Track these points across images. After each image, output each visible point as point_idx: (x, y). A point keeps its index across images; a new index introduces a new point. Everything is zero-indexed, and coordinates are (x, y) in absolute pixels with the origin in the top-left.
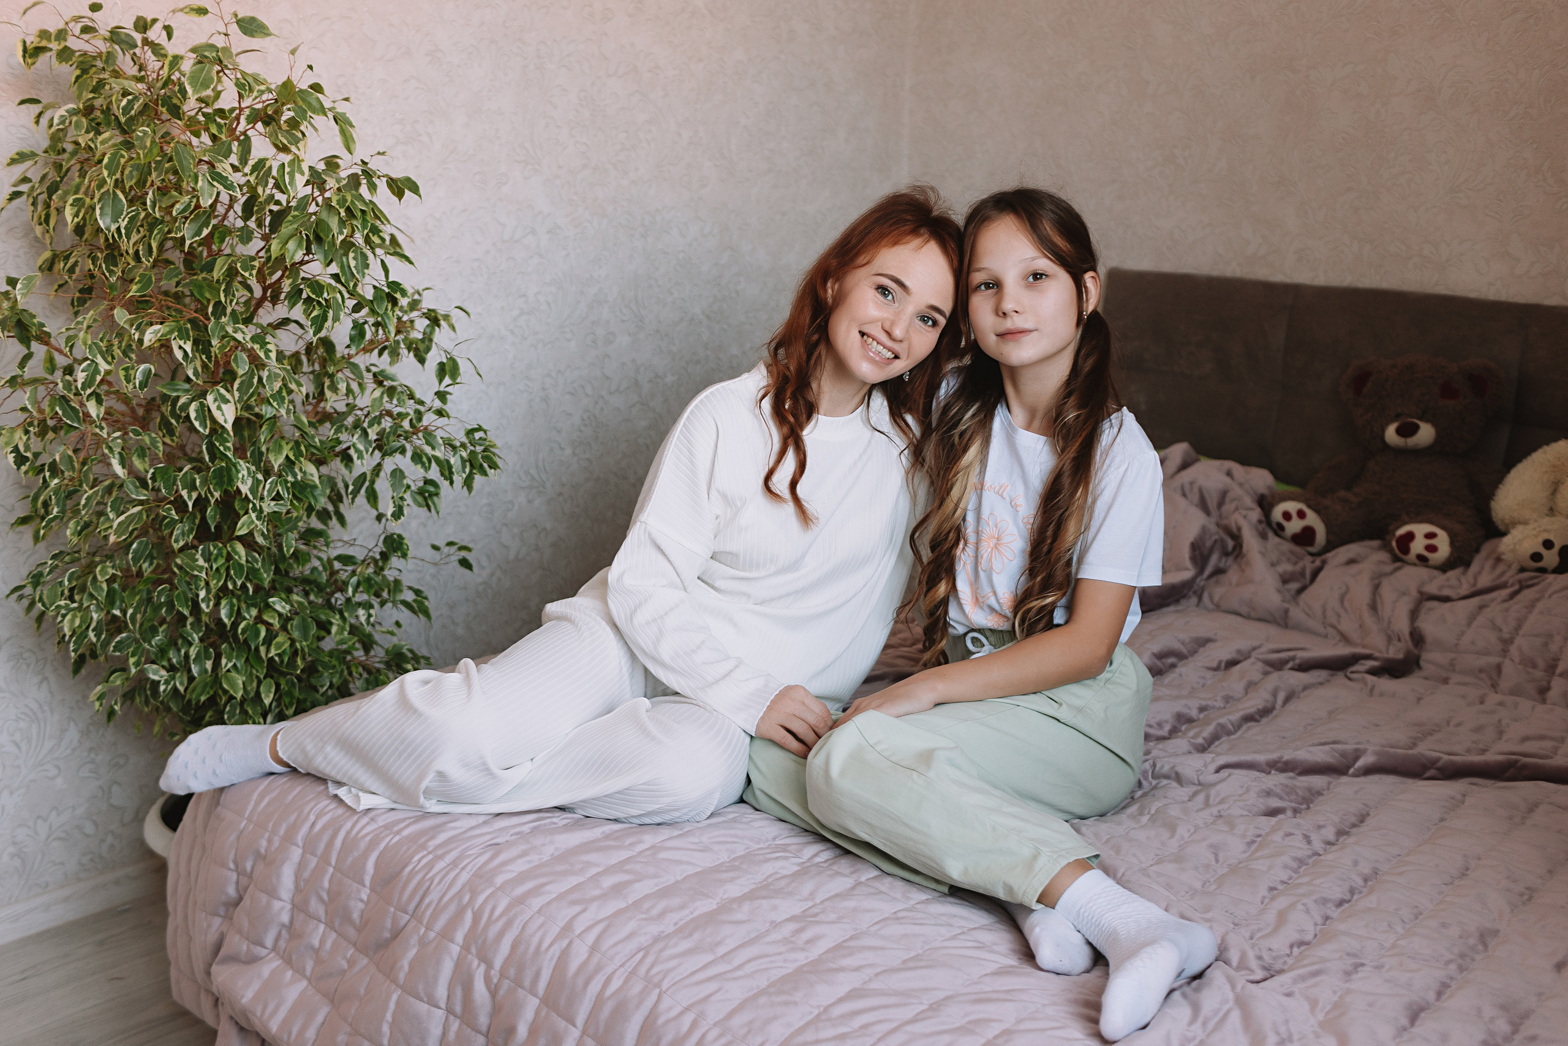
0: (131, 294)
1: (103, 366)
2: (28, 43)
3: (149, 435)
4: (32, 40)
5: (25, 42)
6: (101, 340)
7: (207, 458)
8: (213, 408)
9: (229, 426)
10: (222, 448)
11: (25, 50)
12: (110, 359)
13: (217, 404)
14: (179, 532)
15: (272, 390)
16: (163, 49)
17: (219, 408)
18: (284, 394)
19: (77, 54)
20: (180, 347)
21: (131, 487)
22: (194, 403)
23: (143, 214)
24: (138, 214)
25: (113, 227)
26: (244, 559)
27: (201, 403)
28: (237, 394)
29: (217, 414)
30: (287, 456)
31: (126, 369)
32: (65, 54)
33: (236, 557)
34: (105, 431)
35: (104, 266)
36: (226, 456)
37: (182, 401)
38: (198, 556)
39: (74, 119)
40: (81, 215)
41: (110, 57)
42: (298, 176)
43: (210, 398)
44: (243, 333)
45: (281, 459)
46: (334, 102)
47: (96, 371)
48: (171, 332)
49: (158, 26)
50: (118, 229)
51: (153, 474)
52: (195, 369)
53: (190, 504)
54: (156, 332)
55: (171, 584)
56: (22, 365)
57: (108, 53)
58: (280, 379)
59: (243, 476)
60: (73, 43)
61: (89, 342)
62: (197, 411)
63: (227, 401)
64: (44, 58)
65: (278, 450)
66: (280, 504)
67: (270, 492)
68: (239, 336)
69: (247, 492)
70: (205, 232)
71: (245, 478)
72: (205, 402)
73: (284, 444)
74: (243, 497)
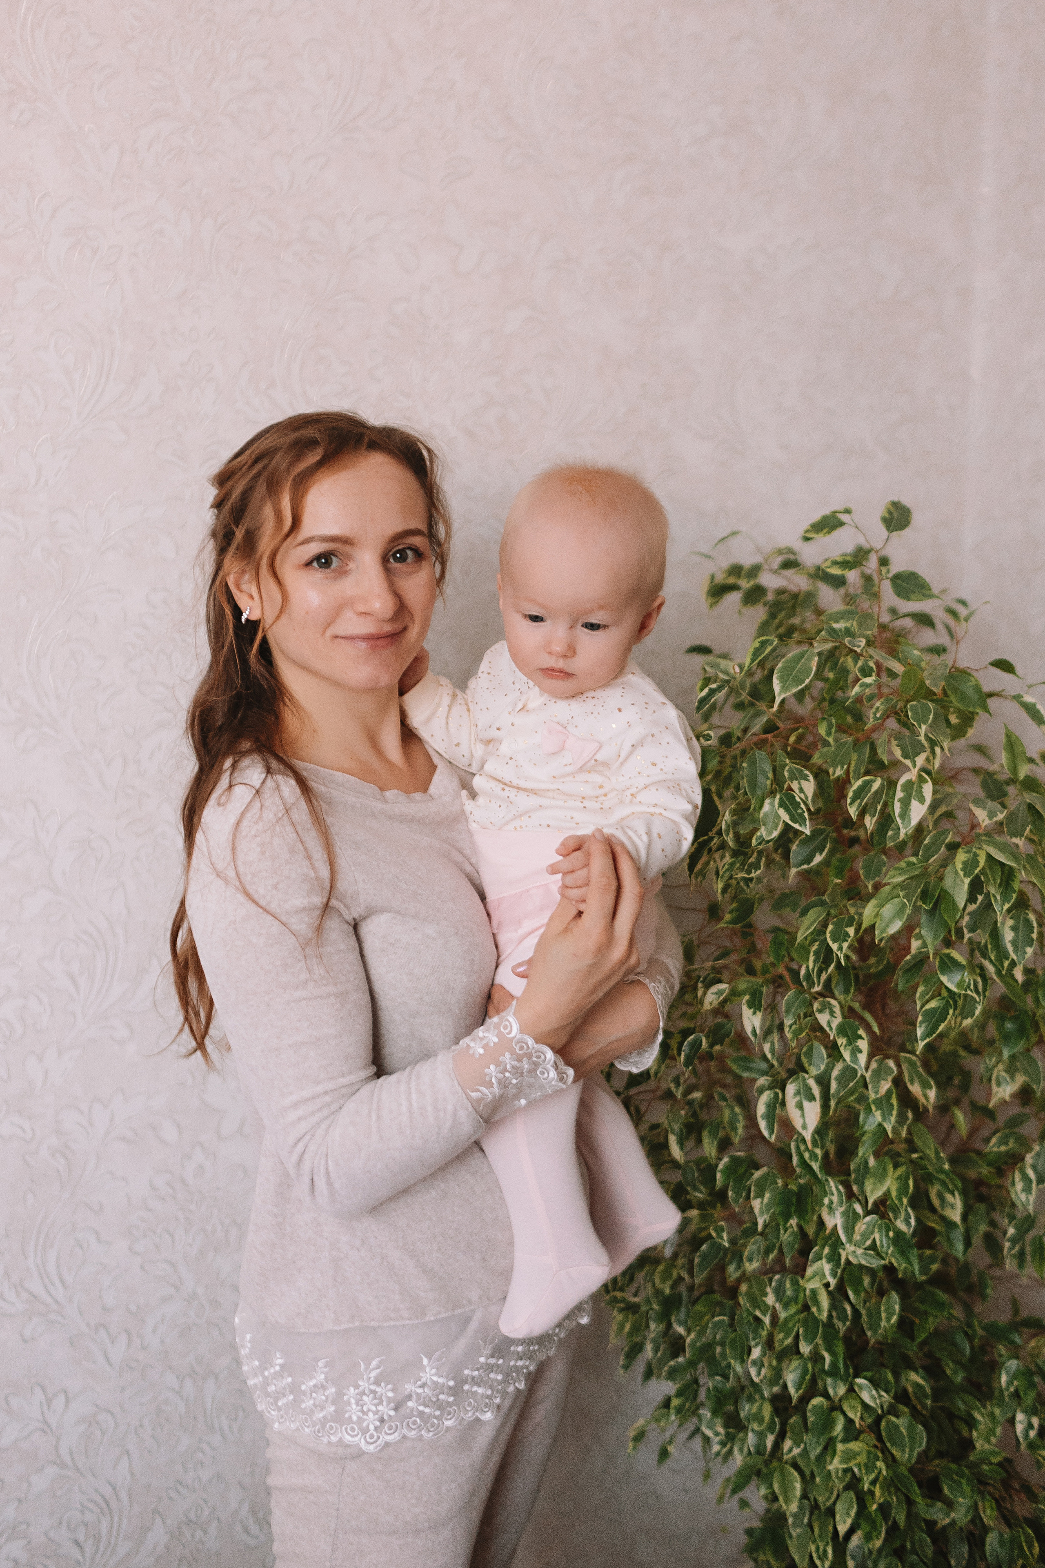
2: (717, 580)
4: (722, 576)
5: (713, 578)
8: (791, 1103)
9: (808, 1135)
11: (711, 588)
13: (798, 1098)
14: (755, 1247)
15: (877, 1092)
17: (800, 1106)
18: (894, 1100)
19: (772, 593)
20: (750, 1018)
22: (768, 1092)
26: (825, 1314)
27: (776, 1094)
28: (831, 1088)
29: (794, 1113)
30: (889, 1189)
32: (755, 595)
33: (814, 1310)
36: (810, 1169)
37: (758, 1084)
41: (810, 596)
43: (791, 1088)
44: (832, 1013)
45: (879, 1193)
48: (743, 993)
52: (773, 1046)
55: (732, 1318)
58: (890, 1078)
59: (831, 1202)
62: (768, 1105)
63: (812, 1098)
64: (733, 598)
65: (881, 1176)
66: (871, 1256)
67: (865, 1236)
68: (823, 1019)
69: (836, 1226)
70: (818, 859)
71: (834, 1206)
72: (780, 1095)
73: (890, 1168)
74: (828, 1231)
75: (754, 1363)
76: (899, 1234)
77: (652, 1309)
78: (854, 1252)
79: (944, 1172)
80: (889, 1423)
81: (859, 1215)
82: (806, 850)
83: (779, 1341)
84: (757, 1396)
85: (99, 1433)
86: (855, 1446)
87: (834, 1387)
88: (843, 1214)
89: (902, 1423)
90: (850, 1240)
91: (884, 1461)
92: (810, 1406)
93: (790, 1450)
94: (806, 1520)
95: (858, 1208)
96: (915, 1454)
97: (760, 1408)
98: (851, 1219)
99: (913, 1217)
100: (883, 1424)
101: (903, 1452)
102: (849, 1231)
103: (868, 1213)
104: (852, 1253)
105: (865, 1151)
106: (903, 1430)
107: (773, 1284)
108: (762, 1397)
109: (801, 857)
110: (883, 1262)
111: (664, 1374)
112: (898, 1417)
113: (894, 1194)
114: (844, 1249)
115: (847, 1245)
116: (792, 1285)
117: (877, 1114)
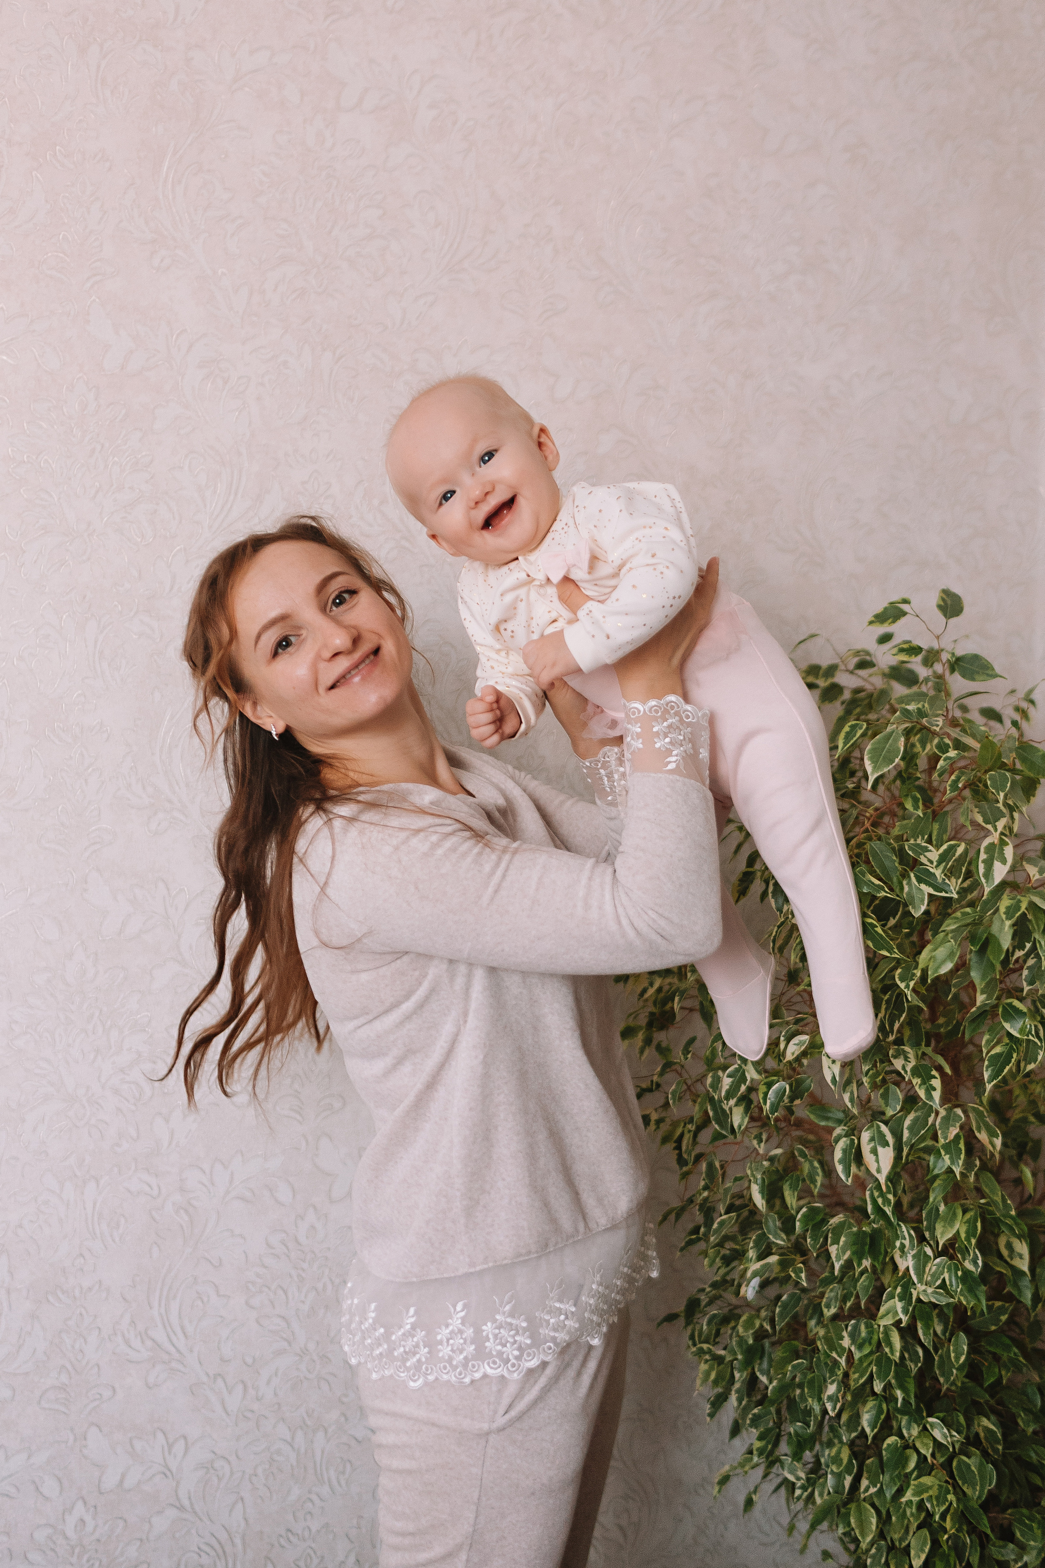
8: (866, 1149)
9: (882, 1178)
13: (872, 1144)
14: (832, 1294)
15: (946, 1138)
17: (874, 1152)
22: (844, 1139)
26: (898, 1354)
27: (852, 1141)
28: (903, 1135)
29: (868, 1158)
30: (958, 1231)
33: (887, 1350)
36: (884, 1214)
37: (837, 1133)
42: (997, 865)
43: (866, 1136)
44: (906, 1058)
45: (950, 1235)
47: (743, 1079)
52: (852, 1095)
53: (839, 1266)
55: (810, 1361)
58: (958, 1125)
59: (903, 1245)
62: (844, 1151)
63: (886, 1144)
65: (950, 1219)
66: (941, 1294)
67: (935, 1276)
68: (898, 1064)
69: (907, 1269)
71: (906, 1250)
72: (856, 1141)
73: (960, 1212)
74: (900, 1274)
75: (830, 1398)
76: (966, 1273)
77: (736, 1359)
78: (925, 1291)
79: (1011, 1217)
80: (960, 1462)
81: (930, 1257)
83: (854, 1380)
84: (836, 1441)
85: (215, 1480)
86: (926, 1480)
87: (908, 1429)
88: (914, 1256)
89: (973, 1462)
90: (920, 1281)
91: (954, 1494)
92: (885, 1446)
93: (867, 1490)
94: (883, 1560)
95: (929, 1251)
96: (986, 1491)
97: (839, 1452)
98: (922, 1261)
99: (980, 1258)
100: (955, 1464)
101: (974, 1489)
102: (920, 1272)
103: (938, 1255)
104: (923, 1291)
105: (935, 1196)
106: (973, 1468)
107: (849, 1328)
108: (841, 1442)
110: (952, 1300)
111: (748, 1422)
112: (969, 1457)
113: (963, 1235)
114: (915, 1289)
115: (919, 1285)
116: (867, 1327)
117: (947, 1158)
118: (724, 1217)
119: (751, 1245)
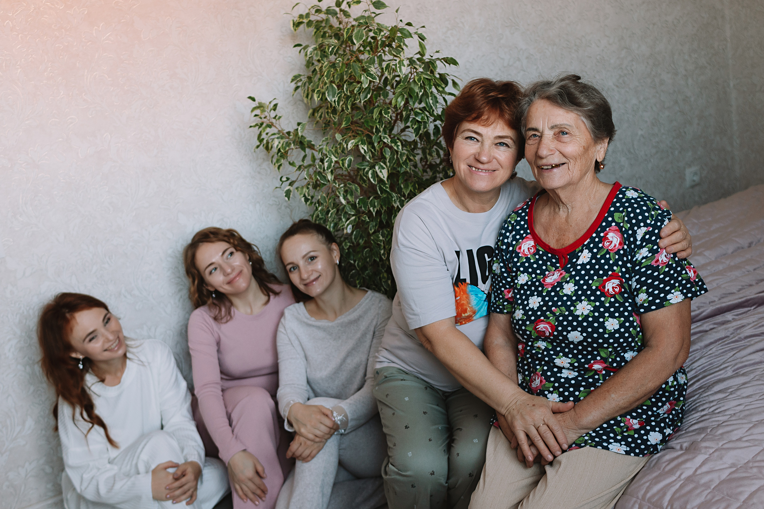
0: (343, 126)
1: (334, 159)
2: (295, 21)
3: (355, 186)
4: (297, 19)
5: (293, 21)
6: (332, 148)
7: (379, 193)
8: (378, 171)
9: (385, 179)
10: (384, 188)
11: (294, 24)
12: (337, 155)
13: (380, 170)
15: (402, 160)
16: (348, 12)
17: (381, 172)
18: (408, 161)
19: (314, 22)
20: (363, 148)
21: (348, 208)
22: (371, 171)
23: (343, 95)
24: (341, 95)
25: (333, 100)
27: (373, 171)
28: (388, 164)
29: (380, 174)
30: (411, 190)
31: (342, 160)
32: (309, 24)
34: (337, 184)
35: (332, 115)
36: (387, 191)
37: (366, 169)
38: (380, 236)
39: (315, 52)
40: (320, 96)
41: (327, 20)
43: (377, 167)
44: (387, 139)
45: (408, 192)
46: (417, 29)
47: (331, 162)
48: (358, 142)
49: (345, 3)
50: (335, 101)
51: (359, 201)
52: (369, 156)
53: (374, 214)
54: (352, 143)
56: (303, 160)
57: (327, 19)
58: (405, 156)
59: (395, 199)
60: (312, 18)
61: (328, 150)
62: (372, 174)
63: (384, 168)
64: (302, 26)
68: (385, 140)
69: (398, 206)
70: (369, 96)
82: (365, 94)
95: (403, 198)
109: (364, 97)
113: (413, 190)
116: (386, 231)
117: (404, 167)
118: (332, 211)
119: (342, 217)
